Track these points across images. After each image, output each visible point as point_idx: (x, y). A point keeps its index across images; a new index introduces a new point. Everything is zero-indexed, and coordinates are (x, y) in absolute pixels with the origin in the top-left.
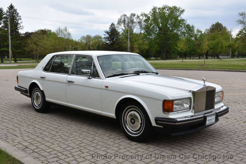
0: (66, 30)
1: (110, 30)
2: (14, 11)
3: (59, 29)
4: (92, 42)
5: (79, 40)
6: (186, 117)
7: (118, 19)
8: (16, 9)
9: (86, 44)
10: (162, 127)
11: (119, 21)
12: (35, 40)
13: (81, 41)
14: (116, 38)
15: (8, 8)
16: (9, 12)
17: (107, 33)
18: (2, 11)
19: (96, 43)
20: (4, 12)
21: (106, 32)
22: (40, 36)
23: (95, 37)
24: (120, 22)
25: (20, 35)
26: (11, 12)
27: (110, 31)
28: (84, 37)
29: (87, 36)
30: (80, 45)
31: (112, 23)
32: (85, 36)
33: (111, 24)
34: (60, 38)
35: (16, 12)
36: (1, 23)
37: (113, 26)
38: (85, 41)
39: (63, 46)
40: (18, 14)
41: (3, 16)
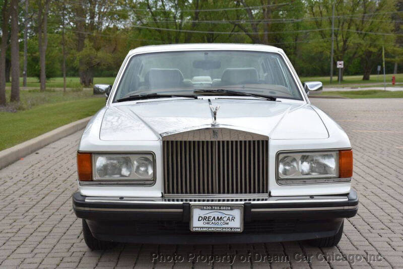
6: (121, 198)
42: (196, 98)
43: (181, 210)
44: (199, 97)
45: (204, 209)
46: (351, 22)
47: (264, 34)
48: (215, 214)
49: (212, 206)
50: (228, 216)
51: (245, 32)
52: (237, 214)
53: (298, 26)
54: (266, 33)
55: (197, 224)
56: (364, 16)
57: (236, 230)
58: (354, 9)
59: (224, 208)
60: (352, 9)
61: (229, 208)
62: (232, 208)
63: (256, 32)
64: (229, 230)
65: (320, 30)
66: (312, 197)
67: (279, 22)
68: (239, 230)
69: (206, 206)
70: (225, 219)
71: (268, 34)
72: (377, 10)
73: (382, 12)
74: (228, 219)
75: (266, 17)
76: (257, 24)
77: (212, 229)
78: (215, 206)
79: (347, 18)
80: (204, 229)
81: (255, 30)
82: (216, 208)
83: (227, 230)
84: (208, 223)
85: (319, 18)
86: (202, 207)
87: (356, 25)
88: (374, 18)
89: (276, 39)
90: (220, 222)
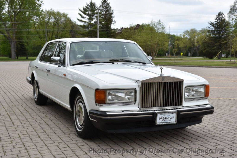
0: (160, 24)
1: (217, 20)
2: (107, 5)
3: (152, 22)
4: (197, 37)
5: (180, 35)
6: (123, 111)
7: (231, 7)
8: (109, 3)
9: (190, 39)
10: (96, 121)
11: (231, 9)
12: (126, 36)
13: (184, 36)
14: (224, 30)
15: (101, 2)
16: (102, 7)
17: (212, 24)
18: (95, 6)
19: (202, 39)
20: (97, 7)
21: (210, 24)
22: (131, 31)
23: (201, 31)
24: (233, 10)
25: (111, 31)
26: (104, 6)
27: (216, 23)
28: (187, 31)
29: (192, 30)
30: (182, 41)
31: (220, 12)
32: (189, 30)
33: (218, 14)
34: (160, 33)
35: (109, 6)
36: (94, 19)
37: (221, 16)
38: (188, 36)
39: (156, 42)
40: (110, 8)
41: (95, 11)
42: (113, 63)
43: (152, 115)
44: (114, 63)
45: (161, 114)
46: (53, 32)
47: (13, 36)
48: (166, 116)
49: (165, 113)
50: (171, 117)
51: (2, 34)
52: (174, 115)
53: (29, 32)
54: (14, 35)
55: (159, 121)
56: (58, 30)
57: (174, 123)
58: (54, 27)
59: (170, 113)
60: (53, 27)
61: (172, 113)
62: (173, 113)
63: (9, 34)
64: (171, 123)
65: (39, 35)
66: (199, 106)
67: (20, 30)
68: (175, 123)
69: (163, 112)
70: (170, 118)
71: (15, 36)
72: (64, 28)
73: (66, 29)
74: (171, 118)
75: (14, 27)
76: (9, 31)
77: (165, 123)
78: (166, 112)
79: (51, 30)
80: (161, 124)
81: (8, 33)
82: (166, 113)
83: (170, 123)
84: (163, 121)
85: (38, 30)
86: (161, 113)
87: (55, 34)
88: (63, 31)
89: (19, 38)
90: (167, 120)
